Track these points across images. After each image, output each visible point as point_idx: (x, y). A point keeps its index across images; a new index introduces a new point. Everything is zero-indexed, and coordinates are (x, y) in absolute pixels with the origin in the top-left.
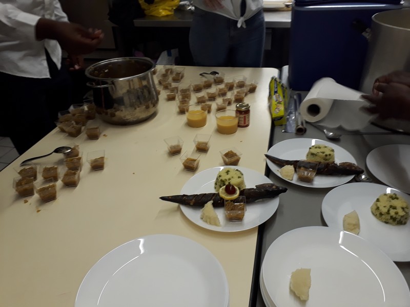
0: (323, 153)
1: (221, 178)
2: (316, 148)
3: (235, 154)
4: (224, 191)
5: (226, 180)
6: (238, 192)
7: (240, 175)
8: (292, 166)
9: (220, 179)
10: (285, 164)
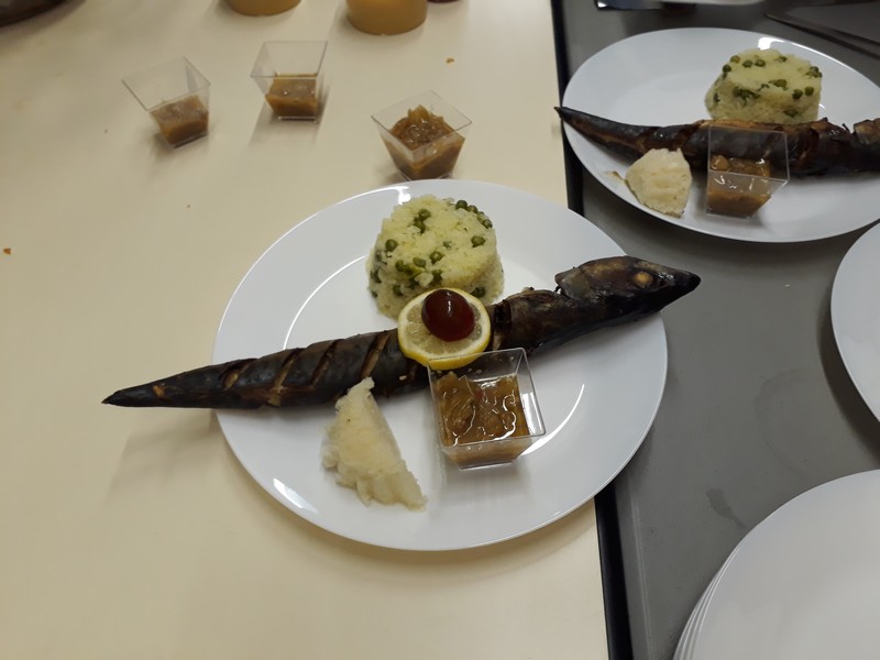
0: (781, 83)
1: (395, 256)
2: (747, 65)
3: (440, 120)
4: (419, 326)
5: (421, 263)
6: (484, 323)
7: (480, 230)
8: (678, 154)
9: (392, 263)
10: (640, 144)
